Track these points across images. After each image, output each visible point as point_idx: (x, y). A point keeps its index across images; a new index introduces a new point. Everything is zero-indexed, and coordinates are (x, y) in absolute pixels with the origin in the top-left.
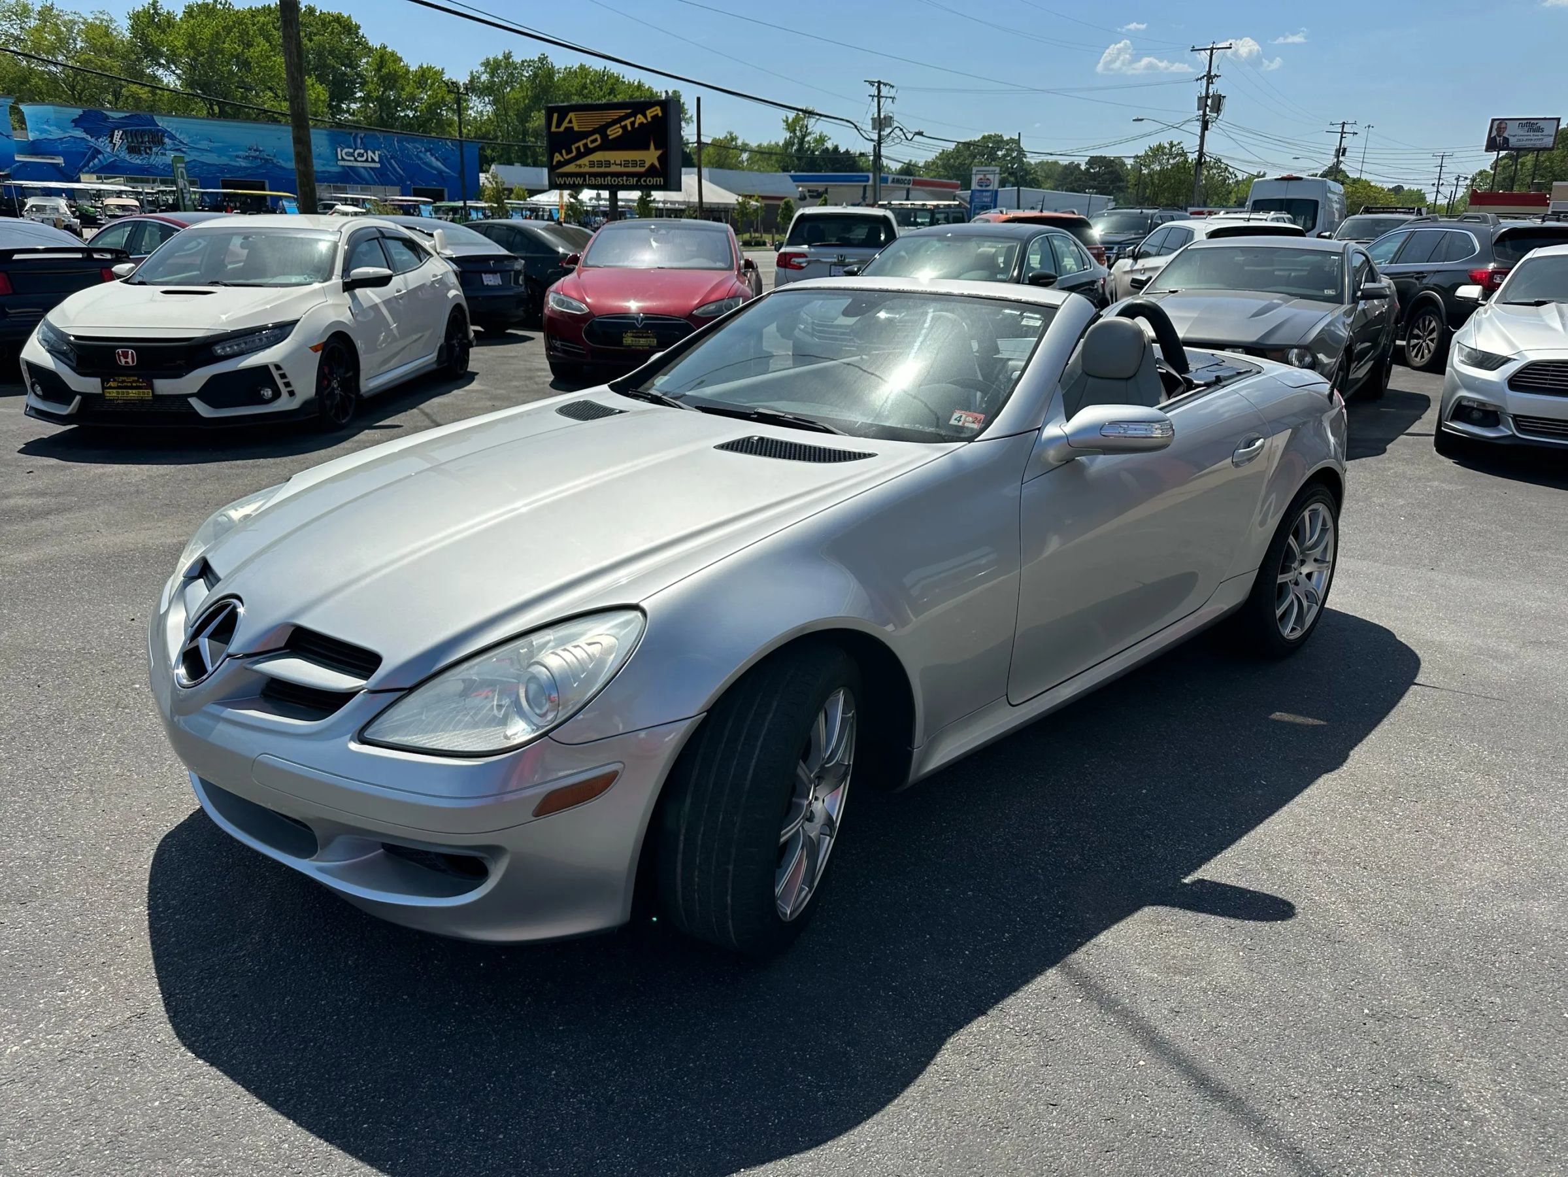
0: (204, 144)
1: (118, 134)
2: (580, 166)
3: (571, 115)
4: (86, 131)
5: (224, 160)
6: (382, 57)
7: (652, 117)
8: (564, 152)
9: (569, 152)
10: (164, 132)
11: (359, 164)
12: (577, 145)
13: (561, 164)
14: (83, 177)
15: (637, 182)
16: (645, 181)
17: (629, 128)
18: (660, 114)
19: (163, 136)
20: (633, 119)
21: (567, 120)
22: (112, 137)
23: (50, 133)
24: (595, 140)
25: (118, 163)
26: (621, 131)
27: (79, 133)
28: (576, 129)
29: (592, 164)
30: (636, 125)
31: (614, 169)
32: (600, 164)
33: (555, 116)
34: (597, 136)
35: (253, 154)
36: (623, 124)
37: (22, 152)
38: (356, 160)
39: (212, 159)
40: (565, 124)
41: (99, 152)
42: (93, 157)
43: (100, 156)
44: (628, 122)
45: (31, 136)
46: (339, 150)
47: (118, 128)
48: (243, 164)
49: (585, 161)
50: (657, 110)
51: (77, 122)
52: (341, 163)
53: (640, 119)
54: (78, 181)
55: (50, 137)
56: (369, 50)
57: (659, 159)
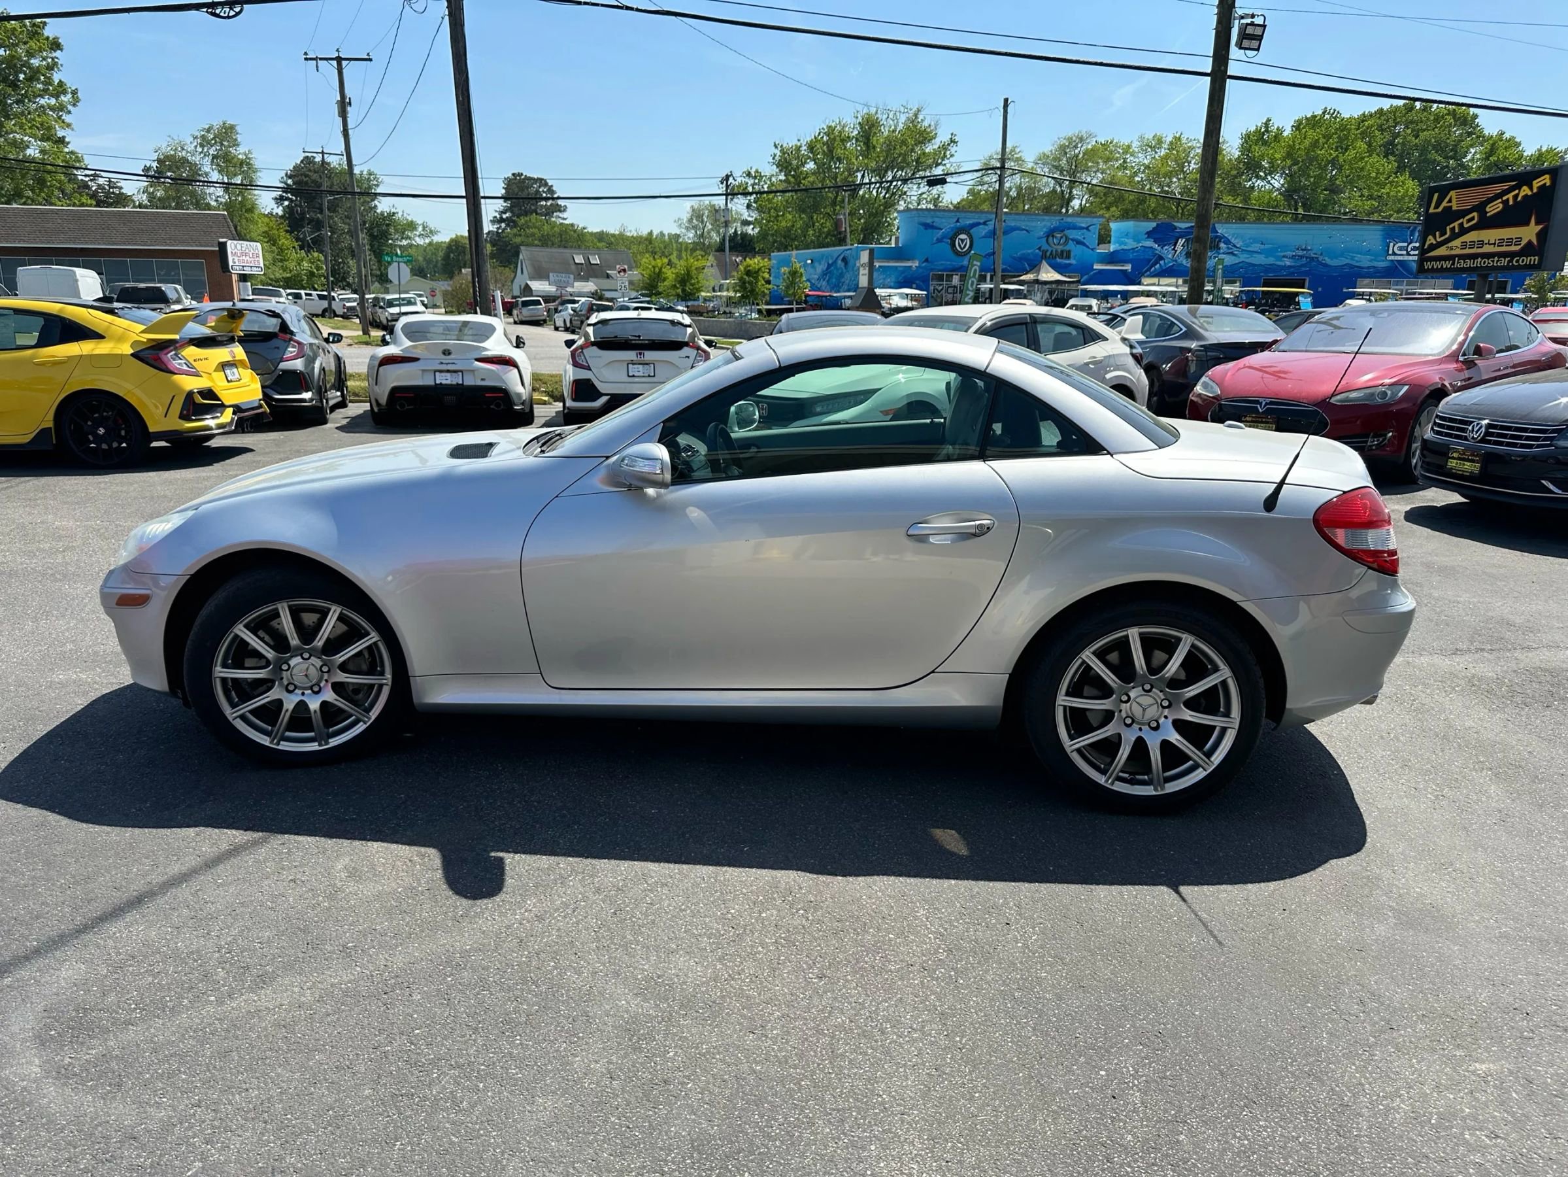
0: (1256, 247)
1: (1181, 242)
2: (1451, 248)
3: (1453, 193)
4: (1155, 242)
5: (1271, 260)
6: (1493, 145)
7: (1539, 188)
8: (1437, 233)
9: (1443, 234)
10: (1221, 238)
11: (1411, 258)
12: (1451, 226)
13: (1433, 247)
14: (1145, 281)
15: (1509, 262)
16: (1517, 261)
17: (1511, 203)
18: (1548, 184)
19: (1220, 241)
20: (1517, 191)
21: (1447, 199)
22: (1175, 245)
23: (1125, 244)
24: (1473, 218)
25: (1175, 268)
26: (1501, 206)
27: (1150, 243)
28: (1454, 208)
29: (1464, 245)
30: (1519, 199)
31: (1487, 249)
32: (1473, 244)
33: (1436, 195)
34: (1475, 214)
35: (1300, 253)
36: (1504, 198)
37: (1102, 262)
38: (1408, 254)
39: (1259, 260)
40: (1444, 204)
41: (1161, 258)
42: (1156, 262)
43: (1162, 262)
44: (1510, 196)
45: (1113, 247)
46: (1392, 244)
47: (1182, 237)
48: (1288, 262)
49: (1457, 243)
50: (1546, 180)
51: (1150, 234)
52: (1392, 258)
53: (1525, 191)
54: (1139, 283)
55: (1125, 247)
56: (1481, 138)
57: (1539, 235)
